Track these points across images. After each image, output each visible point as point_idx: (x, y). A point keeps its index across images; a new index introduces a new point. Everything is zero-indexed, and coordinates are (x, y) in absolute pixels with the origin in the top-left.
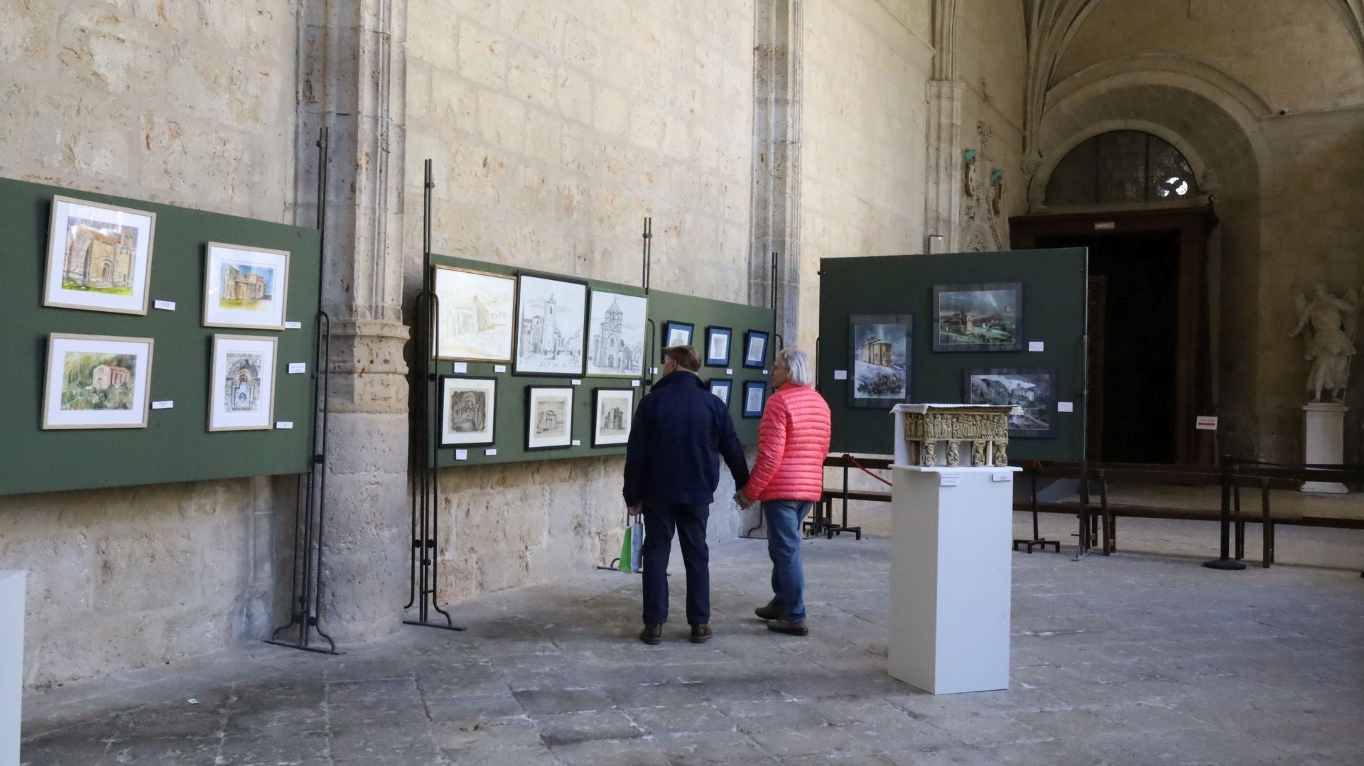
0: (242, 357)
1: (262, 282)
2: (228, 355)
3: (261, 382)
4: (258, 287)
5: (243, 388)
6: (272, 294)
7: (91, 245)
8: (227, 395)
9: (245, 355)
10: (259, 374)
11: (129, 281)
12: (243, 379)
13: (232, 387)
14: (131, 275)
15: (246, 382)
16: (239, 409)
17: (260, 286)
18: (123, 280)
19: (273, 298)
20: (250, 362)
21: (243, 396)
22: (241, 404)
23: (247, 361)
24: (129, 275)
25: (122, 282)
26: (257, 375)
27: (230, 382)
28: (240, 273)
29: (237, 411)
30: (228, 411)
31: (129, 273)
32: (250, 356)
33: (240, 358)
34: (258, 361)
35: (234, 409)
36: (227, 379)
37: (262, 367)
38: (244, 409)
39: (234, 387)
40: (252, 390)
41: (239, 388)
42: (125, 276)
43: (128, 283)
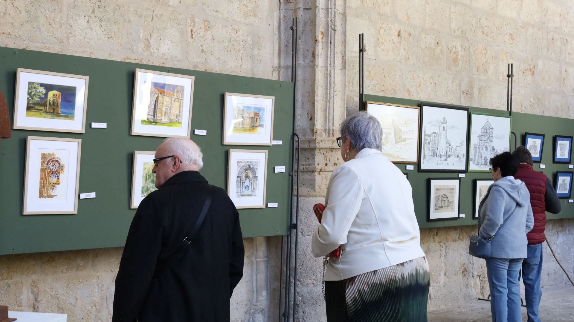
0: (246, 163)
1: (258, 116)
2: (238, 162)
3: (258, 178)
4: (255, 120)
5: (247, 182)
6: (264, 123)
7: (158, 97)
8: (237, 187)
9: (248, 162)
10: (257, 173)
11: (179, 119)
12: (247, 177)
13: (240, 182)
14: (181, 114)
15: (249, 178)
16: (245, 195)
17: (257, 119)
18: (176, 118)
19: (265, 126)
20: (251, 166)
21: (247, 187)
22: (246, 192)
23: (249, 165)
24: (179, 115)
25: (175, 119)
26: (255, 174)
27: (239, 179)
28: (245, 111)
29: (244, 196)
30: (239, 197)
31: (179, 112)
32: (251, 162)
33: (245, 164)
34: (256, 166)
35: (242, 196)
36: (238, 177)
37: (258, 169)
38: (248, 195)
39: (242, 182)
40: (253, 183)
41: (245, 182)
42: (177, 115)
43: (179, 120)
